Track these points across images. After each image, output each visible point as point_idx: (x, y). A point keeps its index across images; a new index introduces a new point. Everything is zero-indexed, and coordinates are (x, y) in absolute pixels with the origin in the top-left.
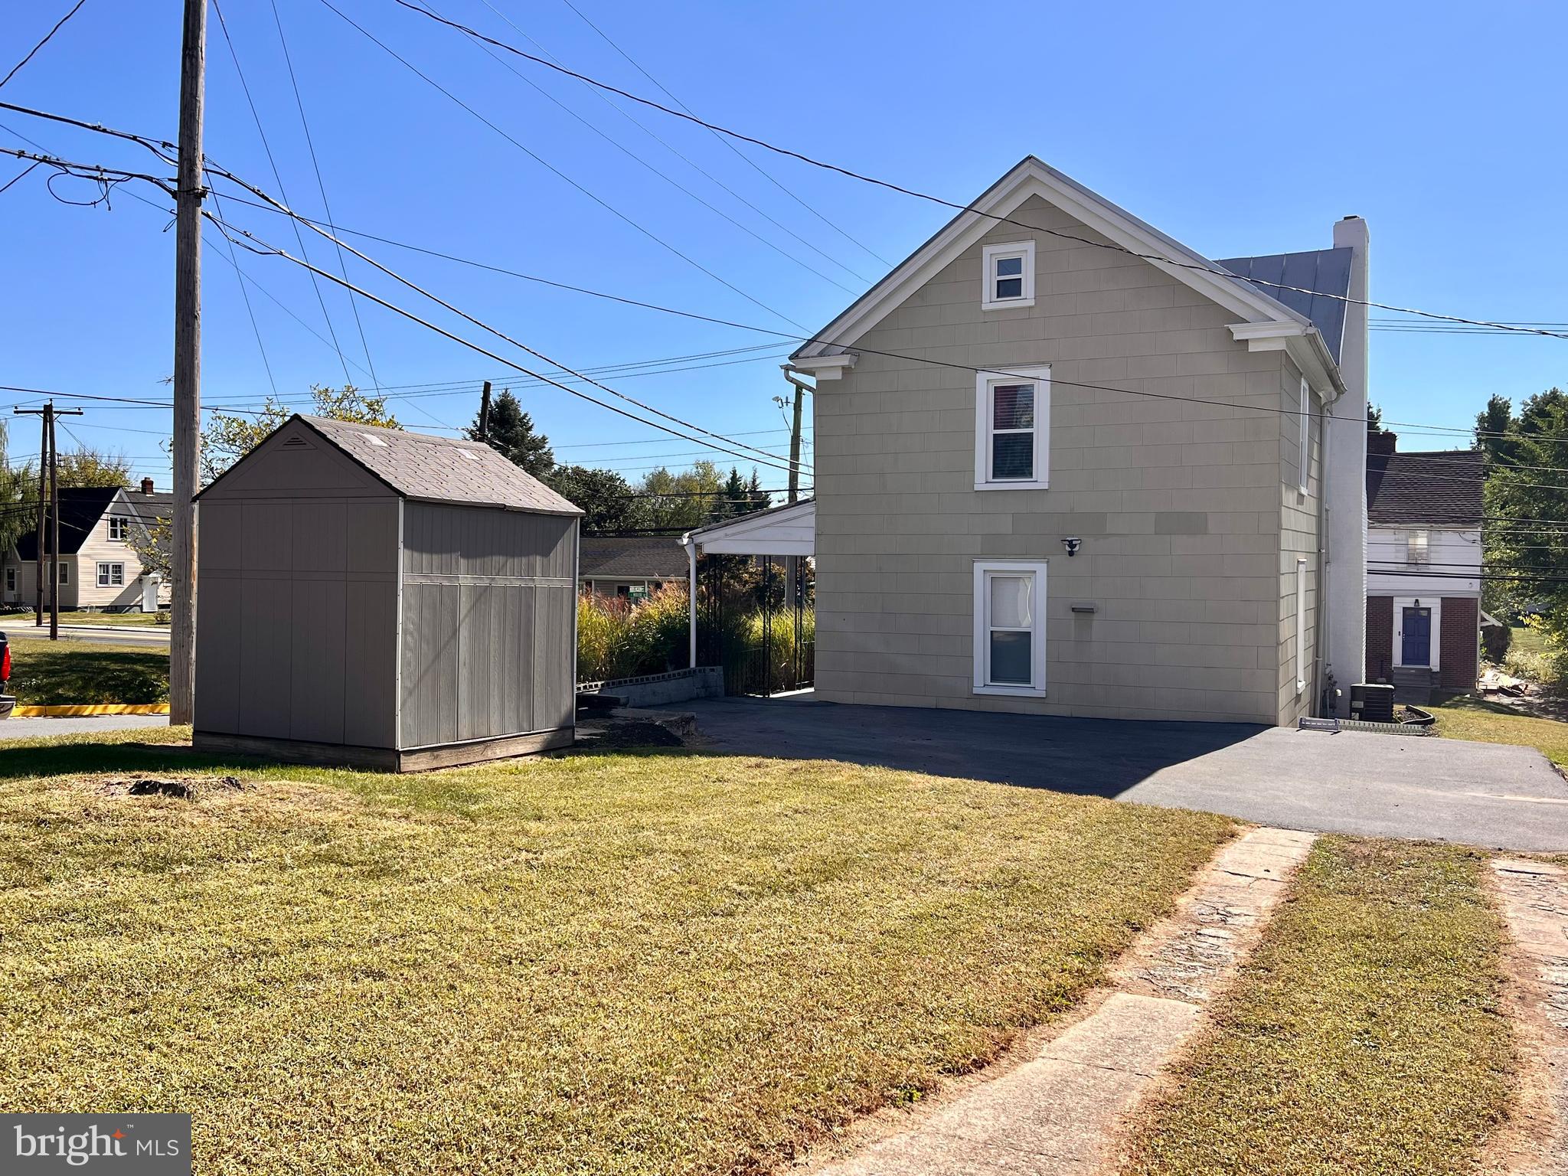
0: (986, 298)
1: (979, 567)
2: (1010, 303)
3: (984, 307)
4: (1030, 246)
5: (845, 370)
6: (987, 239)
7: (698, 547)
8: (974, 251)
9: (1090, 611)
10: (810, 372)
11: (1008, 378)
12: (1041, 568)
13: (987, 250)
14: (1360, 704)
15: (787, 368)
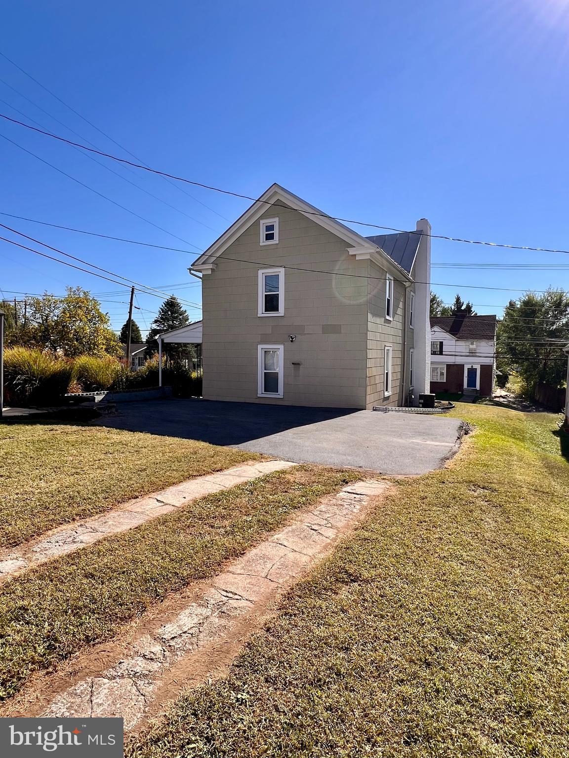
0: (261, 241)
1: (260, 347)
2: (270, 242)
3: (261, 244)
4: (277, 219)
5: (212, 270)
6: (261, 218)
7: (162, 340)
8: (257, 223)
9: (298, 364)
10: (200, 271)
11: (270, 271)
12: (281, 347)
13: (262, 222)
14: (422, 401)
15: (190, 269)
